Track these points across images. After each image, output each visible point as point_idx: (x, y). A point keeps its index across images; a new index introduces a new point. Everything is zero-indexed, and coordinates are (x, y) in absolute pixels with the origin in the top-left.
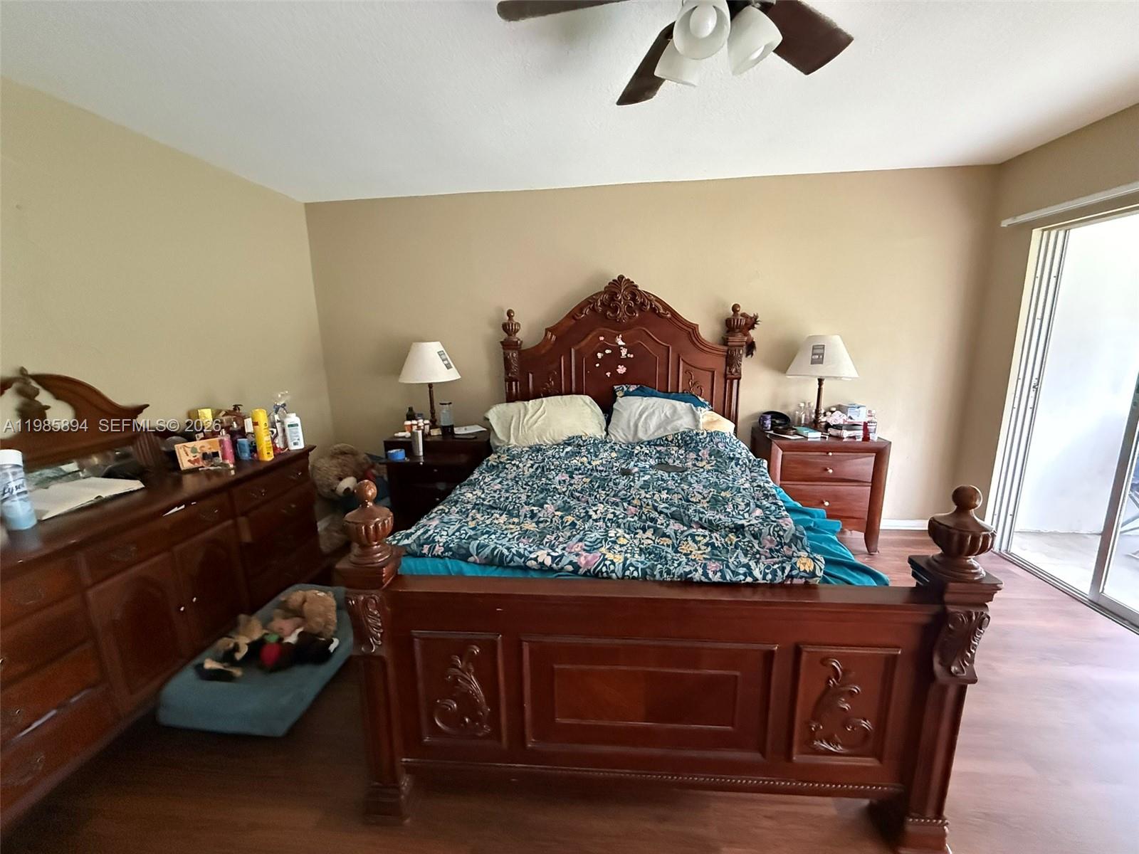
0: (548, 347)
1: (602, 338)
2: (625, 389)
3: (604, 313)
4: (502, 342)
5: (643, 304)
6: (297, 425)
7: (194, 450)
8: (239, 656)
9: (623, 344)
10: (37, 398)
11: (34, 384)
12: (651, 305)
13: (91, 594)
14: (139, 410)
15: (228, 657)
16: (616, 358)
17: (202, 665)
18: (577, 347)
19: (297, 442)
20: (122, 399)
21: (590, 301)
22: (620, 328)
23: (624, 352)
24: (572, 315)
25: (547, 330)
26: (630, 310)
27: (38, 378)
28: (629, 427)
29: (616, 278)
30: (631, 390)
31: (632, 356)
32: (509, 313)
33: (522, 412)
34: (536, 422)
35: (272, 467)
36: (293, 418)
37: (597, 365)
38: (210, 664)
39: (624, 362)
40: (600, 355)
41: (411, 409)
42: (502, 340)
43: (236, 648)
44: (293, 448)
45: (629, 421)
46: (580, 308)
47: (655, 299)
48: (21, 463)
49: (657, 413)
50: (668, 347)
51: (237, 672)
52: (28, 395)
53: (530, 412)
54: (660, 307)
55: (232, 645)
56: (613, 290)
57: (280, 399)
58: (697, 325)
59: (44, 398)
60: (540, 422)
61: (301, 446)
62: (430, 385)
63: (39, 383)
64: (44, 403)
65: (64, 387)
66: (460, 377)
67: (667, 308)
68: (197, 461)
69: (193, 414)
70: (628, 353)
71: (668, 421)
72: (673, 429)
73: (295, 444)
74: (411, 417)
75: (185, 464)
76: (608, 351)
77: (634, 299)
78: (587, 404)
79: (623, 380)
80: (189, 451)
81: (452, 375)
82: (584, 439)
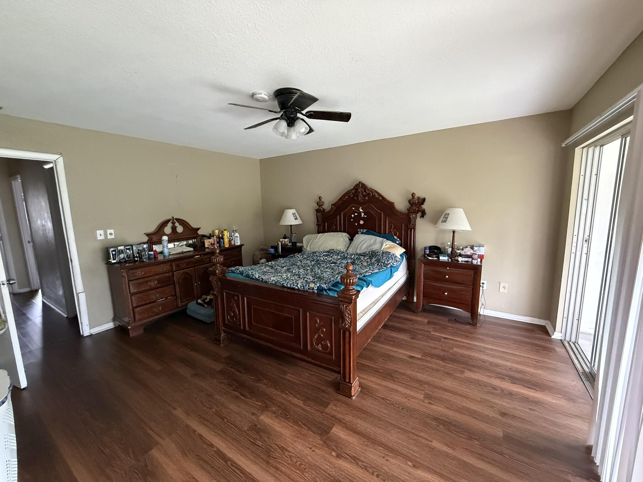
0: (333, 212)
1: (353, 208)
2: (362, 231)
3: (353, 197)
4: (316, 210)
5: (369, 194)
6: (238, 237)
7: (209, 242)
8: (206, 301)
9: (362, 211)
10: (175, 224)
11: (175, 221)
12: (372, 194)
13: (175, 273)
14: (198, 229)
15: (204, 301)
16: (359, 217)
17: (198, 301)
18: (344, 212)
19: (238, 243)
20: (195, 226)
21: (347, 193)
22: (361, 204)
23: (363, 214)
24: (340, 199)
25: (332, 205)
26: (364, 196)
27: (177, 219)
28: (355, 247)
29: (358, 183)
30: (364, 231)
31: (366, 216)
32: (320, 198)
33: (315, 238)
34: (318, 242)
35: (227, 249)
36: (237, 234)
37: (352, 220)
38: (199, 301)
39: (363, 219)
40: (353, 216)
41: (285, 235)
42: (316, 209)
43: (206, 299)
44: (236, 244)
45: (356, 245)
46: (344, 196)
47: (374, 191)
48: (167, 239)
49: (367, 242)
50: (381, 213)
51: (206, 306)
52: (173, 223)
53: (318, 238)
54: (376, 194)
55: (205, 298)
56: (357, 188)
57: (235, 228)
58: (394, 203)
59: (177, 224)
60: (319, 243)
61: (239, 244)
62: (291, 226)
63: (176, 220)
64: (176, 226)
65: (182, 222)
66: (302, 223)
67: (380, 195)
68: (209, 245)
69: (213, 231)
70: (364, 215)
71: (371, 245)
72: (371, 249)
73: (237, 243)
74: (285, 238)
75: (206, 246)
76: (356, 214)
77: (364, 191)
78: (343, 237)
79: (362, 227)
80: (208, 242)
81: (298, 222)
82: (334, 250)
